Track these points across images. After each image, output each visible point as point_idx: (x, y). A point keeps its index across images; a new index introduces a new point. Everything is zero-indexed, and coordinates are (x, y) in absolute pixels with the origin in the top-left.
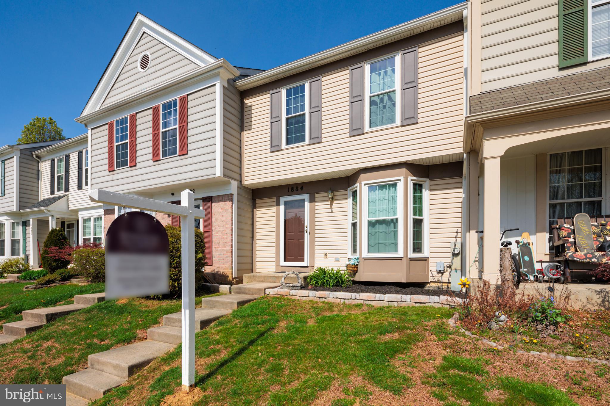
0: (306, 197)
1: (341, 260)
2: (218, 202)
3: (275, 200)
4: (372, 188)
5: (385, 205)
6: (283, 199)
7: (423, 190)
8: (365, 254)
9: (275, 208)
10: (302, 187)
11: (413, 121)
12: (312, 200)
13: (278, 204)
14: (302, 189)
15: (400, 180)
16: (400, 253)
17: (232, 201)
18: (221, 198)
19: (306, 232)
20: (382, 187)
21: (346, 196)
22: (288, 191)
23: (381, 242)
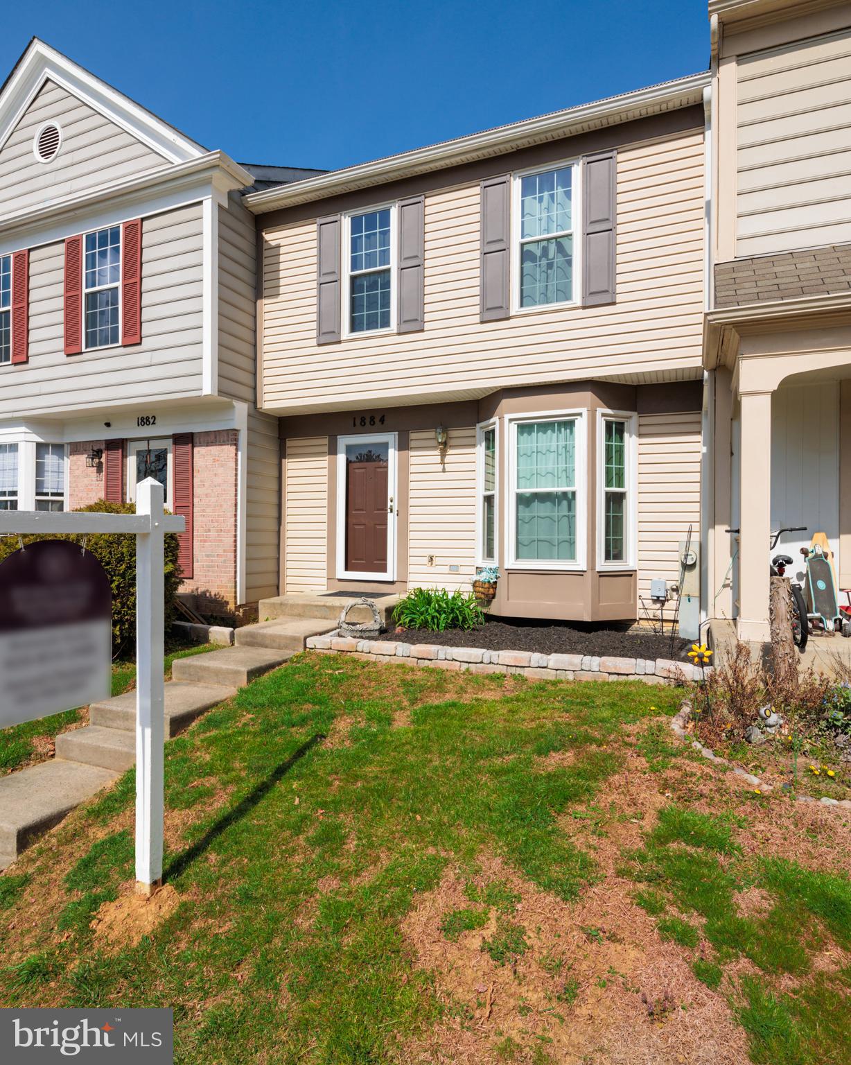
0: (391, 438)
1: (462, 569)
2: (207, 446)
3: (326, 441)
4: (525, 428)
5: (549, 463)
6: (343, 441)
7: (626, 435)
8: (511, 562)
9: (327, 458)
10: (383, 416)
11: (606, 298)
12: (403, 446)
13: (333, 451)
14: (382, 421)
15: (580, 414)
16: (581, 563)
17: (236, 445)
18: (212, 437)
19: (391, 511)
20: (545, 426)
21: (473, 439)
22: (355, 425)
23: (542, 537)
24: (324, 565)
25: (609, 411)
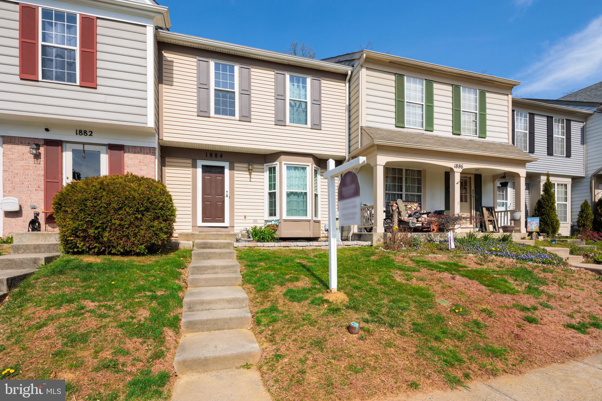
0: (226, 165)
1: (258, 221)
2: (134, 154)
3: (190, 161)
4: (289, 168)
5: (296, 182)
6: (200, 163)
8: (285, 217)
9: (191, 169)
10: (222, 154)
11: (318, 127)
12: (232, 168)
13: (194, 166)
14: (221, 156)
15: (309, 166)
16: (309, 217)
17: (154, 155)
18: (138, 149)
19: (227, 196)
20: (296, 168)
21: (263, 170)
22: (207, 156)
23: (294, 208)
24: (191, 220)
25: (316, 166)
